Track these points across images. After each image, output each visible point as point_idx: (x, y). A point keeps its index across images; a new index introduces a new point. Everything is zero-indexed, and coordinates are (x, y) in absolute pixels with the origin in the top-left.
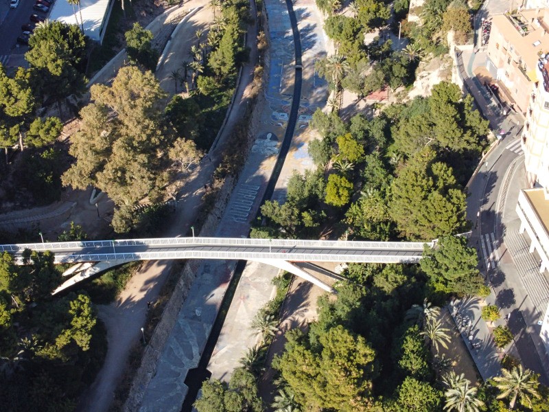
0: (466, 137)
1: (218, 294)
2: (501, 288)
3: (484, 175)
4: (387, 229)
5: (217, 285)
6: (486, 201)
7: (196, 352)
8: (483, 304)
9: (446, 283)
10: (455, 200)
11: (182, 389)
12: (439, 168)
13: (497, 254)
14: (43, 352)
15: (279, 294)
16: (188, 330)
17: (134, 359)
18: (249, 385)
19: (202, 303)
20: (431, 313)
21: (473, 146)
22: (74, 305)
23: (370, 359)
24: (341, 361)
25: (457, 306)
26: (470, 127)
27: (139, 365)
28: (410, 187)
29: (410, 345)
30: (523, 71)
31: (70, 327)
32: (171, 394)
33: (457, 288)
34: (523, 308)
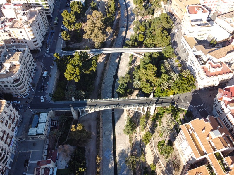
0: (169, 25)
1: (117, 60)
2: (178, 56)
3: (173, 33)
4: (153, 45)
5: (117, 59)
6: (173, 39)
7: (114, 72)
8: (175, 59)
9: (167, 55)
10: (168, 38)
11: (113, 79)
12: (165, 31)
13: (176, 49)
14: (86, 72)
15: (130, 60)
16: (112, 68)
17: (103, 73)
18: (129, 77)
19: (114, 62)
20: (166, 61)
21: (170, 27)
22: (93, 62)
23: (156, 70)
24: (151, 70)
25: (170, 60)
26: (170, 23)
27: (104, 75)
28: (159, 36)
29: (162, 67)
30: (181, 10)
31: (92, 67)
32: (111, 80)
33: (169, 56)
34: (183, 60)
